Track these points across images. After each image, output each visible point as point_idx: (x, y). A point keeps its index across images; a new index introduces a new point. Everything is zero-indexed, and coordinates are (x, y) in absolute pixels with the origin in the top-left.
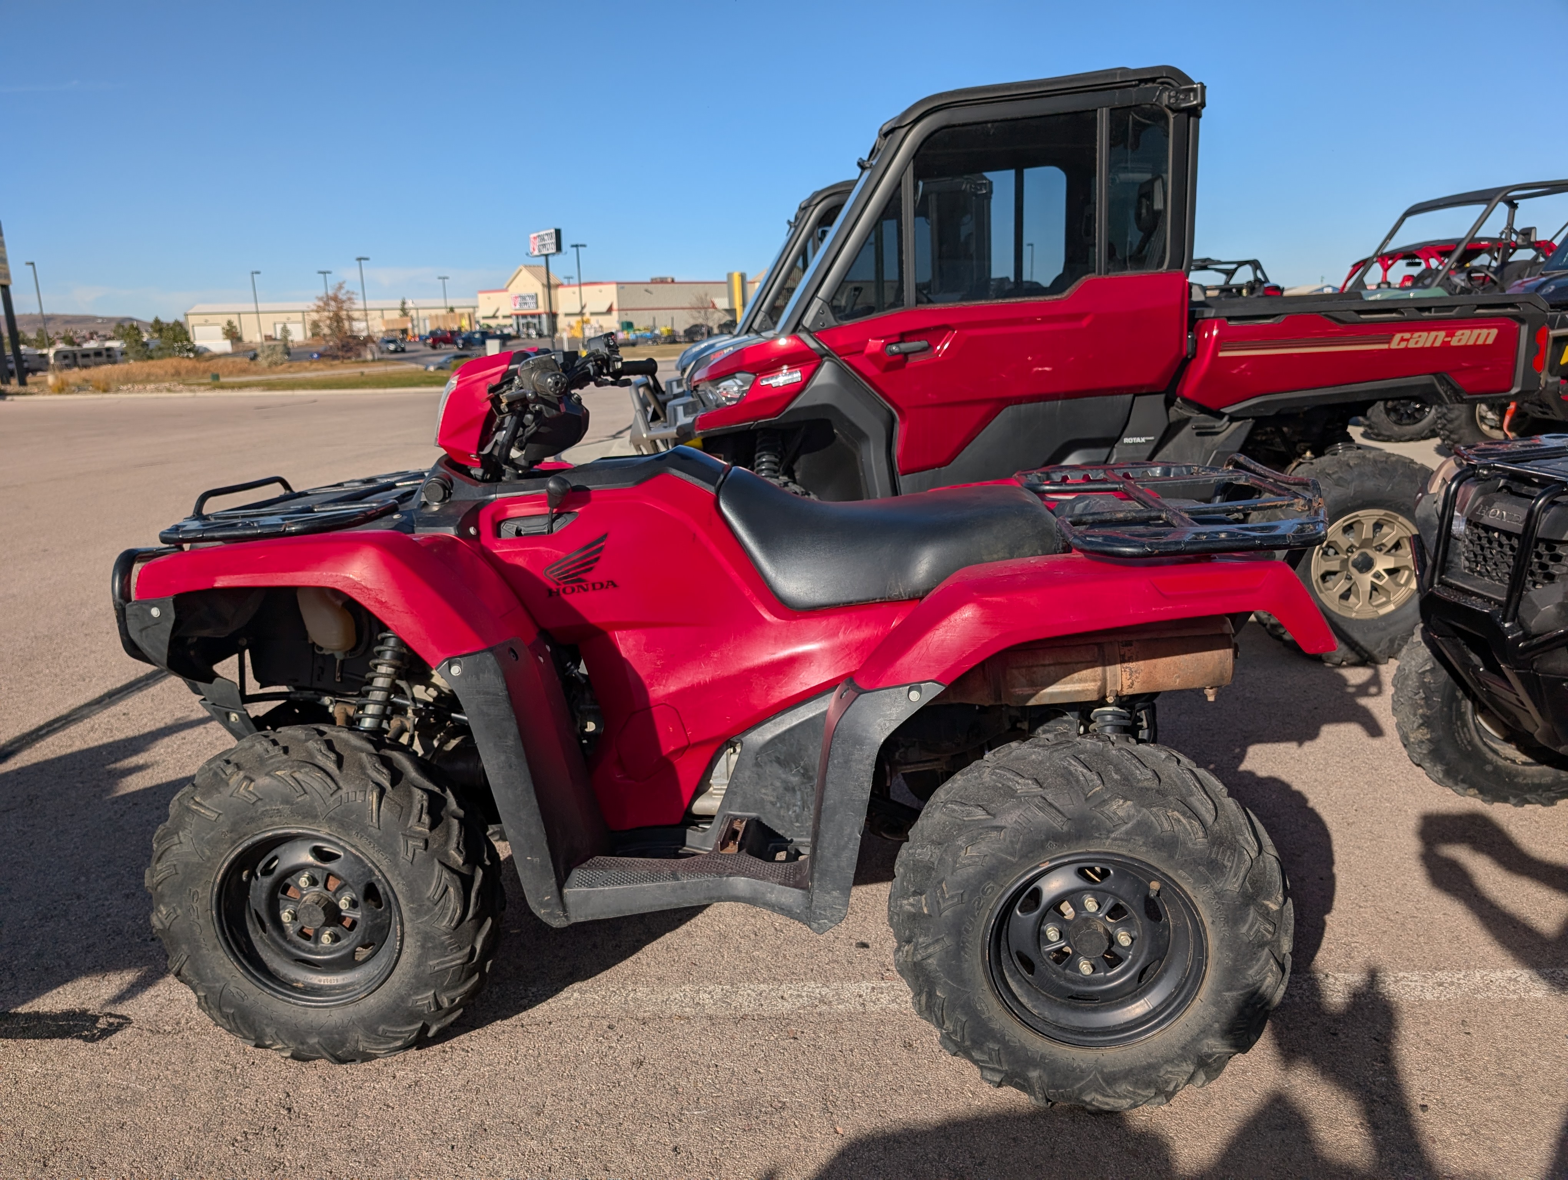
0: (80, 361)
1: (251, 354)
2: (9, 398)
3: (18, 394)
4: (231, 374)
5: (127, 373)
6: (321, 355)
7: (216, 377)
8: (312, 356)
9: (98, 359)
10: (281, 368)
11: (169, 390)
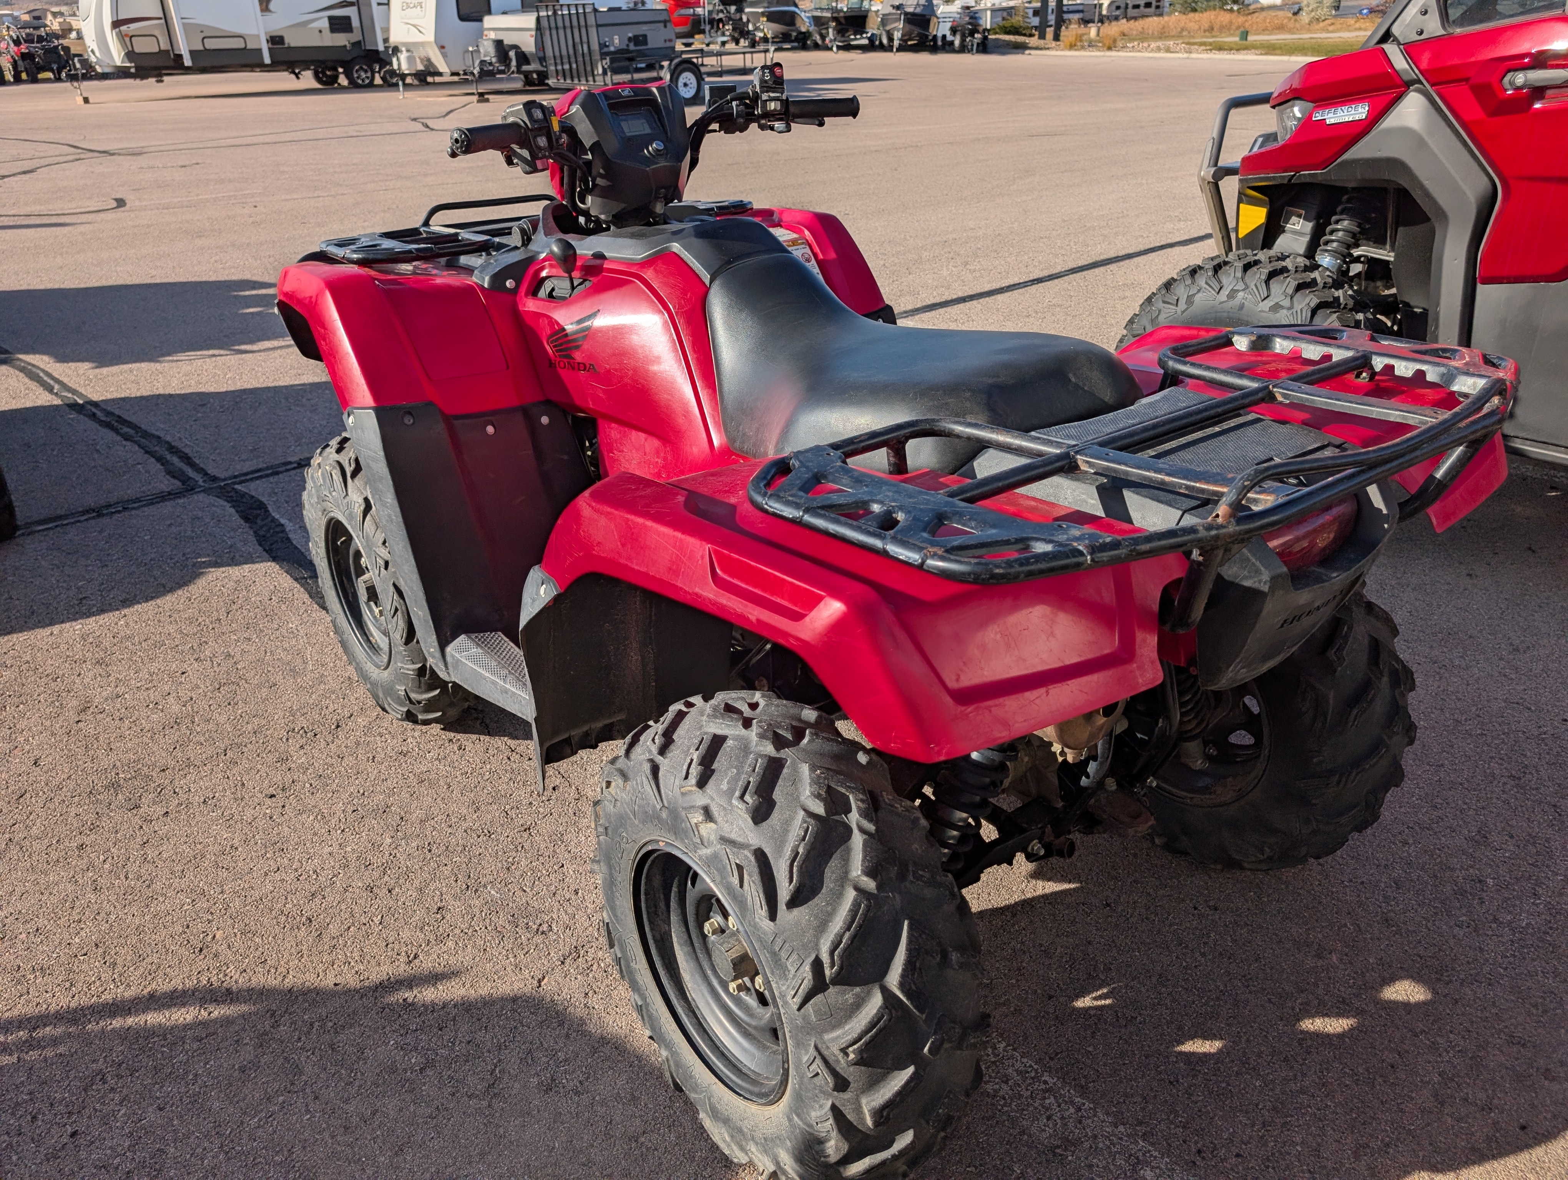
0: (1131, 12)
1: (1296, 7)
2: (1027, 52)
3: (1037, 48)
4: (1265, 30)
5: (1163, 28)
6: (1372, 11)
7: (1245, 35)
8: (1360, 12)
9: (1148, 10)
10: (1322, 24)
11: (1168, 50)
